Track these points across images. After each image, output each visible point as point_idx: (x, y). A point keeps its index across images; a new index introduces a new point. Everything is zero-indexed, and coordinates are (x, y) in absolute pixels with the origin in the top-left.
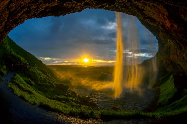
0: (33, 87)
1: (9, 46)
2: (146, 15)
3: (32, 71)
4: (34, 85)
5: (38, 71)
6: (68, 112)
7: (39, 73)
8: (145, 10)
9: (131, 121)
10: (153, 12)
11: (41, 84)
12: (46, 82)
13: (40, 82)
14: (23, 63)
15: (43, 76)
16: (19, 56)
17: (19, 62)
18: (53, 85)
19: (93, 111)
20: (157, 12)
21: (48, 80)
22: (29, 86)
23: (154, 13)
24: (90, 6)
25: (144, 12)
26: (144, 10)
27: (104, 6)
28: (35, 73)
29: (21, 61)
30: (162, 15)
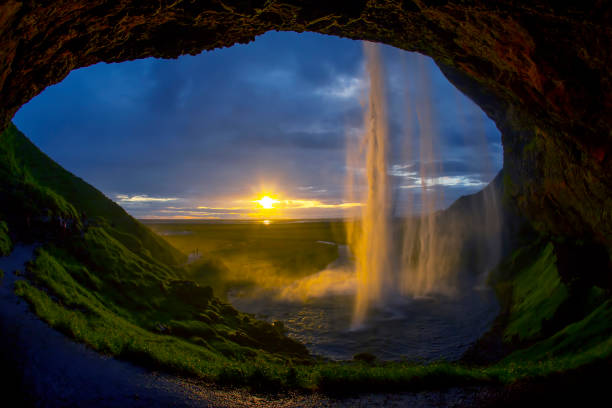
0: (96, 293)
1: (16, 157)
2: (463, 51)
3: (93, 241)
4: (99, 287)
5: (113, 240)
6: (215, 374)
7: (116, 247)
8: (460, 33)
9: (420, 396)
10: (485, 42)
11: (123, 283)
12: (139, 277)
13: (120, 275)
14: (63, 214)
15: (128, 256)
16: (49, 192)
17: (50, 212)
18: (161, 286)
19: (296, 368)
20: (497, 40)
21: (144, 270)
22: (84, 290)
23: (488, 45)
24: (279, 23)
25: (455, 40)
26: (456, 36)
27: (324, 24)
28: (104, 248)
29: (55, 208)
30: (514, 50)
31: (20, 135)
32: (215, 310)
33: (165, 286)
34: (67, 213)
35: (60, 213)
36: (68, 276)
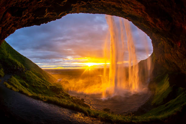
0: (27, 88)
1: (6, 50)
2: (126, 13)
3: (28, 74)
4: (28, 87)
5: (34, 74)
7: (35, 76)
8: (123, 8)
10: (130, 10)
11: (36, 86)
12: (40, 85)
13: (35, 84)
14: (19, 67)
15: (38, 79)
16: (16, 61)
17: (16, 66)
18: (46, 87)
20: (133, 8)
21: (42, 83)
22: (24, 87)
23: (132, 10)
25: (122, 10)
26: (122, 9)
28: (30, 76)
29: (17, 65)
30: (139, 10)
31: (7, 44)
32: (62, 95)
33: (48, 87)
34: (20, 66)
35: (18, 67)
36: (19, 83)
